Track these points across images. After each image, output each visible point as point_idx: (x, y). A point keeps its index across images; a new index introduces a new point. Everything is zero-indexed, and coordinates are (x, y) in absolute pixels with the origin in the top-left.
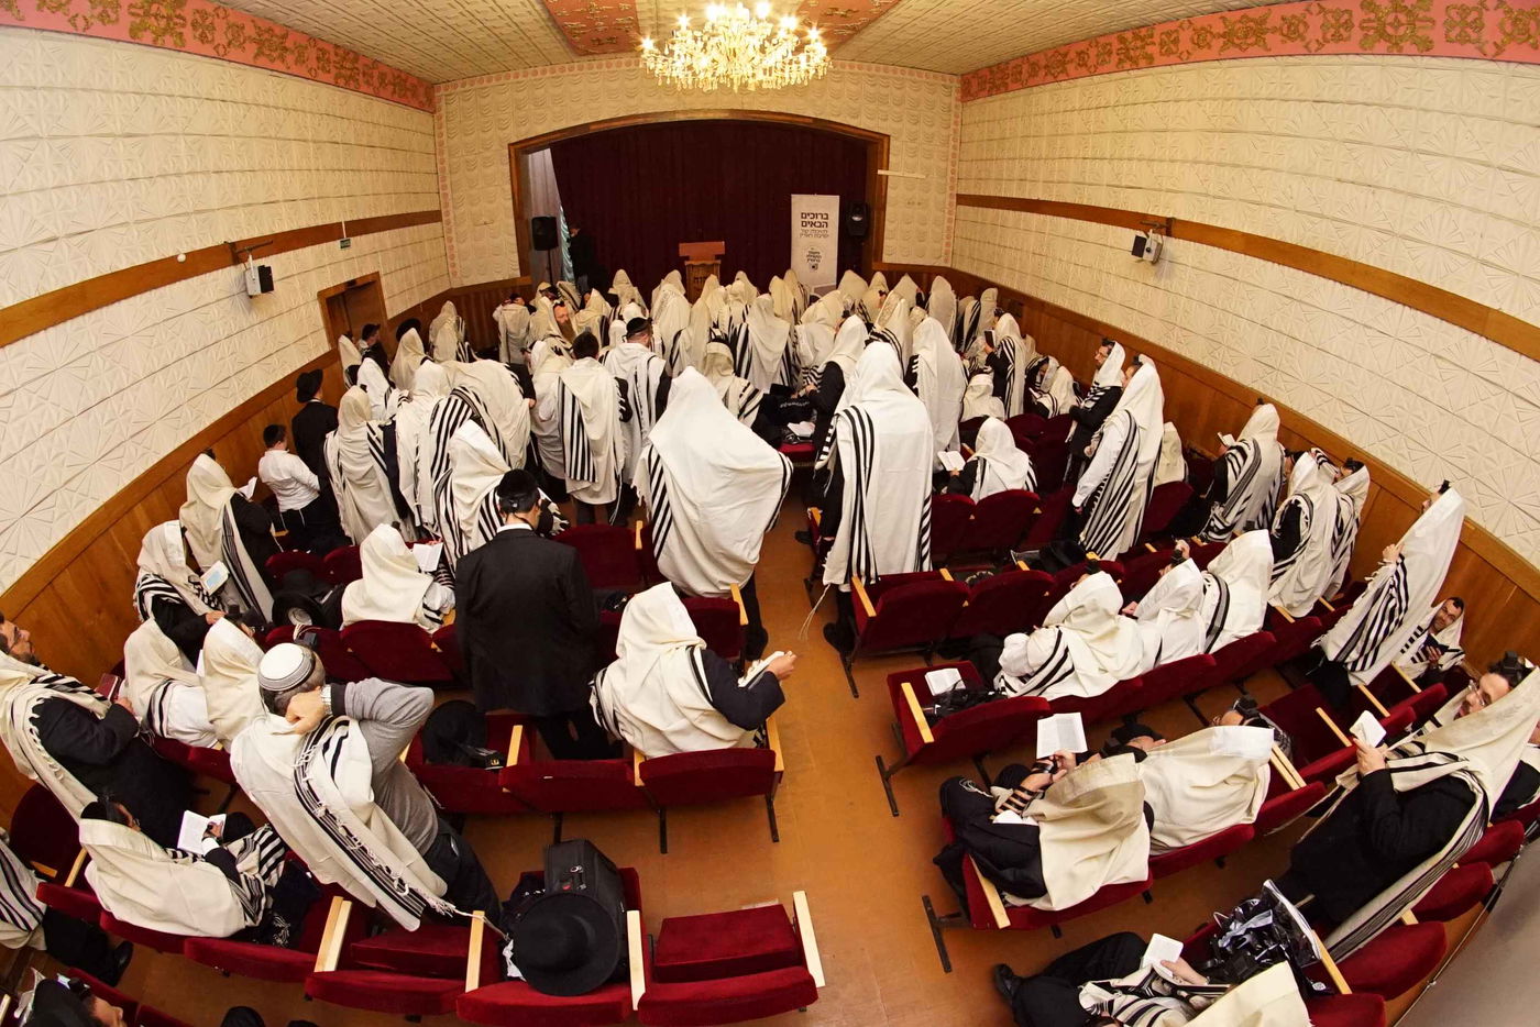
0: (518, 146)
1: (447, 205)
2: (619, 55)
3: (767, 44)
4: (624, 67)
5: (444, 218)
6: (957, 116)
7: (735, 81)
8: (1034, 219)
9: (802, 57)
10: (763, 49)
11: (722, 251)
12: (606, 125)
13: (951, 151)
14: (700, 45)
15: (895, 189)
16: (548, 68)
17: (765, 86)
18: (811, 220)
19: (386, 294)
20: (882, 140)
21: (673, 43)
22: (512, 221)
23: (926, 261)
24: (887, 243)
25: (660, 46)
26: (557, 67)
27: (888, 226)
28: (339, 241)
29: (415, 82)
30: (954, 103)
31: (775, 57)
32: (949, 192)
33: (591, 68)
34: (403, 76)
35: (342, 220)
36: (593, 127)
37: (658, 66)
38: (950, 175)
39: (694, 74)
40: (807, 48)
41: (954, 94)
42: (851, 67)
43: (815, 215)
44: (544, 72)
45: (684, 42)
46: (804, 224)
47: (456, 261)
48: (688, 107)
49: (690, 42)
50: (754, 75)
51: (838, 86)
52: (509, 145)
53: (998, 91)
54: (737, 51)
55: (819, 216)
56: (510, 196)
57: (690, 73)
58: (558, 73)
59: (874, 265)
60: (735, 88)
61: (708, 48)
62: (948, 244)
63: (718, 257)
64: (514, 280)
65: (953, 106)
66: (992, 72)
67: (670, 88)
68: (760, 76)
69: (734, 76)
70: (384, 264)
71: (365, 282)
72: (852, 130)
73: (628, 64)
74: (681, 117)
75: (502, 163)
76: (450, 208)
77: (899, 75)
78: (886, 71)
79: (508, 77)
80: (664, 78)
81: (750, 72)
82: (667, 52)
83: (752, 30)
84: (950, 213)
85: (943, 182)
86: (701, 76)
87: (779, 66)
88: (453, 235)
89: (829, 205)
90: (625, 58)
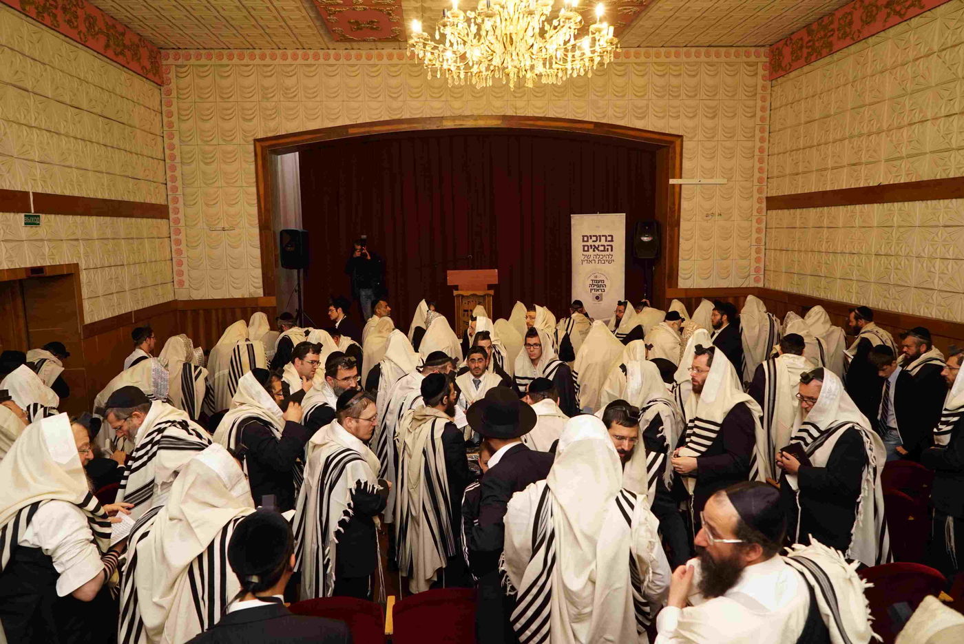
0: (267, 143)
1: (176, 200)
2: (380, 45)
3: (547, 27)
4: (385, 61)
5: (172, 216)
6: (764, 99)
7: (512, 75)
8: (876, 211)
9: (585, 42)
10: (542, 33)
11: (495, 281)
12: (367, 129)
13: (758, 144)
14: (474, 29)
15: (690, 199)
16: (300, 52)
17: (544, 81)
18: (595, 244)
19: (85, 292)
20: (672, 142)
21: (445, 26)
22: (256, 231)
23: (732, 282)
24: (682, 265)
25: (430, 28)
26: (311, 53)
27: (684, 245)
28: (23, 215)
29: (136, 40)
30: (760, 82)
31: (556, 40)
32: (756, 195)
33: (348, 58)
34: (120, 28)
35: (30, 189)
36: (351, 131)
37: (427, 56)
38: (757, 175)
39: (467, 67)
40: (592, 28)
41: (761, 72)
42: (637, 55)
43: (598, 238)
44: (295, 57)
45: (455, 27)
46: (586, 249)
47: (184, 268)
48: (458, 113)
49: (462, 25)
50: (532, 67)
51: (620, 81)
52: (256, 140)
53: (820, 56)
54: (514, 37)
55: (603, 239)
56: (256, 201)
57: (462, 65)
58: (311, 61)
59: (669, 293)
60: (512, 85)
61: (483, 33)
62: (758, 260)
63: (490, 287)
64: (257, 299)
65: (759, 88)
66: (810, 33)
67: (440, 86)
68: (539, 69)
69: (512, 71)
70: (87, 255)
71: (58, 273)
72: (638, 134)
73: (390, 57)
74: (449, 125)
75: (247, 162)
76: (180, 205)
77: (693, 59)
78: (677, 55)
79: (252, 57)
80: (434, 71)
81: (528, 63)
82: (437, 37)
83: (531, 8)
84: (759, 221)
85: (748, 184)
86: (475, 69)
87: (560, 54)
88: (182, 237)
89: (613, 225)
90: (388, 49)
